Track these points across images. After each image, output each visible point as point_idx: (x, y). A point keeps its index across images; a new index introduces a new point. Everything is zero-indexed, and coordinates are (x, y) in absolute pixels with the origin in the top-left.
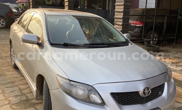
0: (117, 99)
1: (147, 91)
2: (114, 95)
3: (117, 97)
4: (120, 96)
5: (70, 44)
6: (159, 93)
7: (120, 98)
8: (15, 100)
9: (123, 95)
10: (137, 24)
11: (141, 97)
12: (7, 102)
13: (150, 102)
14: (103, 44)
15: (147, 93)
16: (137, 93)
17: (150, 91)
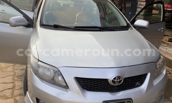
0: (82, 84)
1: (117, 79)
2: (78, 80)
3: (82, 82)
4: (86, 81)
5: (60, 26)
6: (136, 84)
7: (86, 84)
8: (20, 72)
9: (89, 81)
10: (169, 8)
11: (110, 85)
12: (12, 74)
13: (122, 92)
14: (96, 27)
15: (117, 82)
16: (106, 80)
17: (121, 80)
